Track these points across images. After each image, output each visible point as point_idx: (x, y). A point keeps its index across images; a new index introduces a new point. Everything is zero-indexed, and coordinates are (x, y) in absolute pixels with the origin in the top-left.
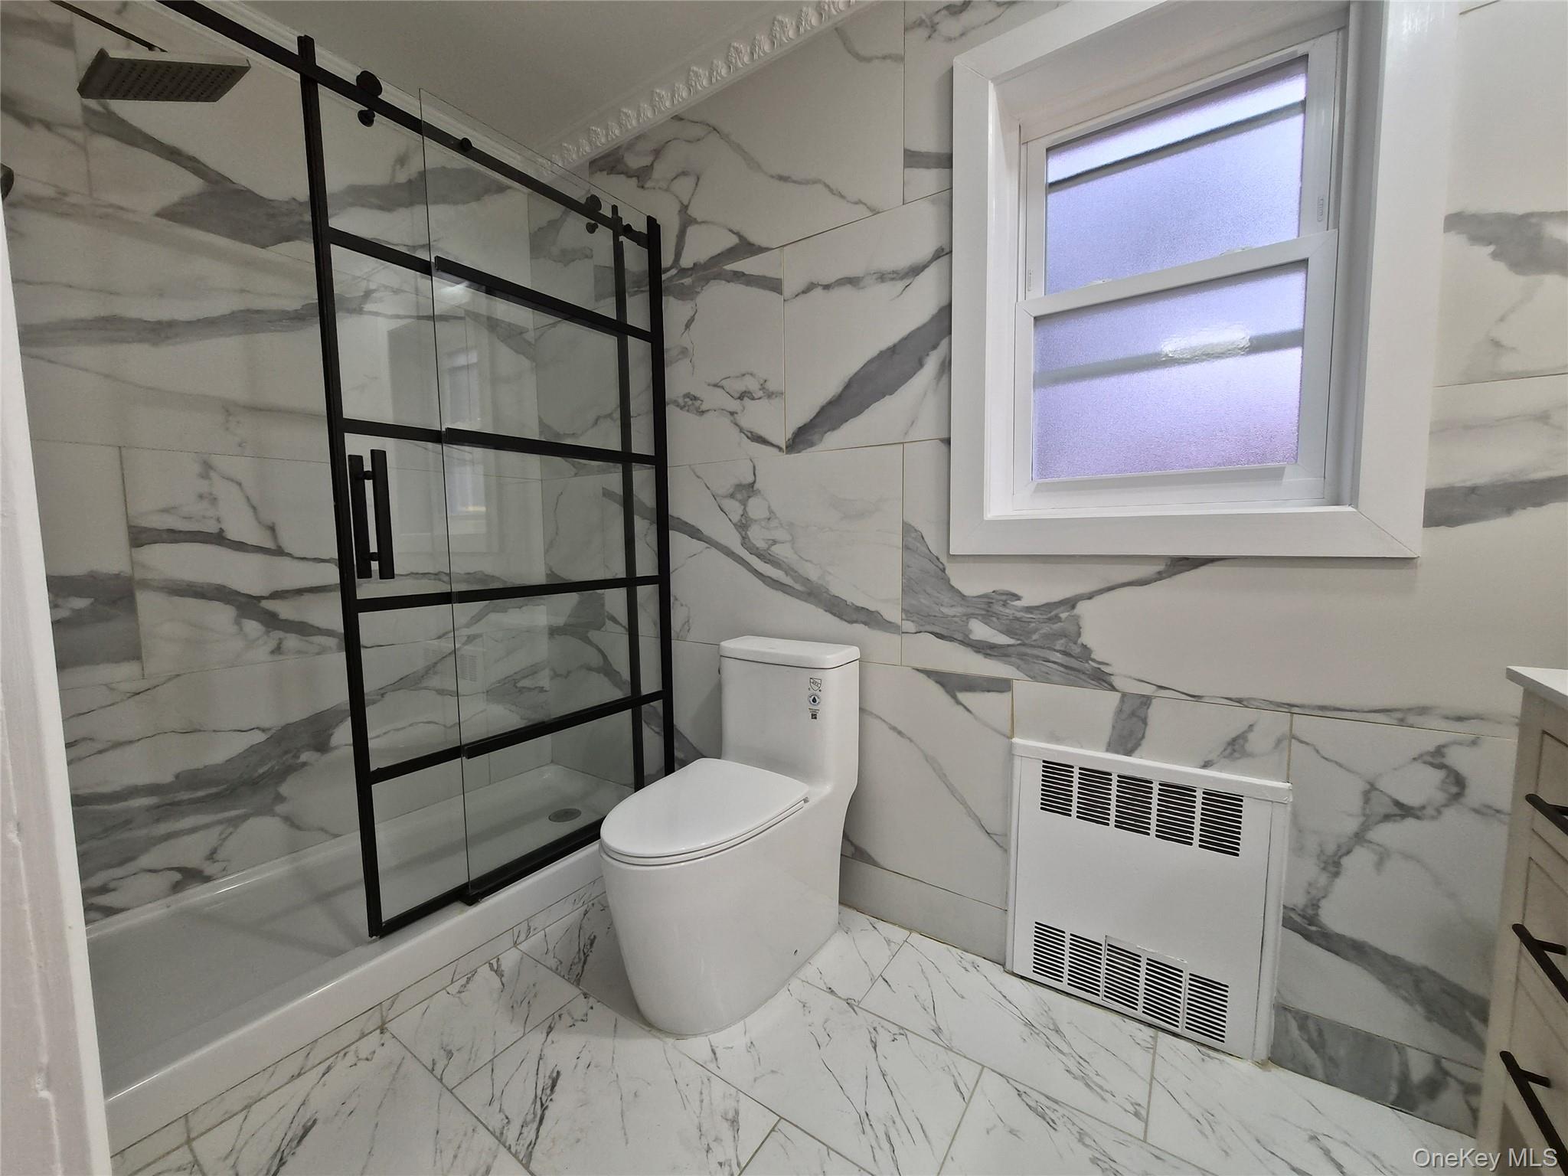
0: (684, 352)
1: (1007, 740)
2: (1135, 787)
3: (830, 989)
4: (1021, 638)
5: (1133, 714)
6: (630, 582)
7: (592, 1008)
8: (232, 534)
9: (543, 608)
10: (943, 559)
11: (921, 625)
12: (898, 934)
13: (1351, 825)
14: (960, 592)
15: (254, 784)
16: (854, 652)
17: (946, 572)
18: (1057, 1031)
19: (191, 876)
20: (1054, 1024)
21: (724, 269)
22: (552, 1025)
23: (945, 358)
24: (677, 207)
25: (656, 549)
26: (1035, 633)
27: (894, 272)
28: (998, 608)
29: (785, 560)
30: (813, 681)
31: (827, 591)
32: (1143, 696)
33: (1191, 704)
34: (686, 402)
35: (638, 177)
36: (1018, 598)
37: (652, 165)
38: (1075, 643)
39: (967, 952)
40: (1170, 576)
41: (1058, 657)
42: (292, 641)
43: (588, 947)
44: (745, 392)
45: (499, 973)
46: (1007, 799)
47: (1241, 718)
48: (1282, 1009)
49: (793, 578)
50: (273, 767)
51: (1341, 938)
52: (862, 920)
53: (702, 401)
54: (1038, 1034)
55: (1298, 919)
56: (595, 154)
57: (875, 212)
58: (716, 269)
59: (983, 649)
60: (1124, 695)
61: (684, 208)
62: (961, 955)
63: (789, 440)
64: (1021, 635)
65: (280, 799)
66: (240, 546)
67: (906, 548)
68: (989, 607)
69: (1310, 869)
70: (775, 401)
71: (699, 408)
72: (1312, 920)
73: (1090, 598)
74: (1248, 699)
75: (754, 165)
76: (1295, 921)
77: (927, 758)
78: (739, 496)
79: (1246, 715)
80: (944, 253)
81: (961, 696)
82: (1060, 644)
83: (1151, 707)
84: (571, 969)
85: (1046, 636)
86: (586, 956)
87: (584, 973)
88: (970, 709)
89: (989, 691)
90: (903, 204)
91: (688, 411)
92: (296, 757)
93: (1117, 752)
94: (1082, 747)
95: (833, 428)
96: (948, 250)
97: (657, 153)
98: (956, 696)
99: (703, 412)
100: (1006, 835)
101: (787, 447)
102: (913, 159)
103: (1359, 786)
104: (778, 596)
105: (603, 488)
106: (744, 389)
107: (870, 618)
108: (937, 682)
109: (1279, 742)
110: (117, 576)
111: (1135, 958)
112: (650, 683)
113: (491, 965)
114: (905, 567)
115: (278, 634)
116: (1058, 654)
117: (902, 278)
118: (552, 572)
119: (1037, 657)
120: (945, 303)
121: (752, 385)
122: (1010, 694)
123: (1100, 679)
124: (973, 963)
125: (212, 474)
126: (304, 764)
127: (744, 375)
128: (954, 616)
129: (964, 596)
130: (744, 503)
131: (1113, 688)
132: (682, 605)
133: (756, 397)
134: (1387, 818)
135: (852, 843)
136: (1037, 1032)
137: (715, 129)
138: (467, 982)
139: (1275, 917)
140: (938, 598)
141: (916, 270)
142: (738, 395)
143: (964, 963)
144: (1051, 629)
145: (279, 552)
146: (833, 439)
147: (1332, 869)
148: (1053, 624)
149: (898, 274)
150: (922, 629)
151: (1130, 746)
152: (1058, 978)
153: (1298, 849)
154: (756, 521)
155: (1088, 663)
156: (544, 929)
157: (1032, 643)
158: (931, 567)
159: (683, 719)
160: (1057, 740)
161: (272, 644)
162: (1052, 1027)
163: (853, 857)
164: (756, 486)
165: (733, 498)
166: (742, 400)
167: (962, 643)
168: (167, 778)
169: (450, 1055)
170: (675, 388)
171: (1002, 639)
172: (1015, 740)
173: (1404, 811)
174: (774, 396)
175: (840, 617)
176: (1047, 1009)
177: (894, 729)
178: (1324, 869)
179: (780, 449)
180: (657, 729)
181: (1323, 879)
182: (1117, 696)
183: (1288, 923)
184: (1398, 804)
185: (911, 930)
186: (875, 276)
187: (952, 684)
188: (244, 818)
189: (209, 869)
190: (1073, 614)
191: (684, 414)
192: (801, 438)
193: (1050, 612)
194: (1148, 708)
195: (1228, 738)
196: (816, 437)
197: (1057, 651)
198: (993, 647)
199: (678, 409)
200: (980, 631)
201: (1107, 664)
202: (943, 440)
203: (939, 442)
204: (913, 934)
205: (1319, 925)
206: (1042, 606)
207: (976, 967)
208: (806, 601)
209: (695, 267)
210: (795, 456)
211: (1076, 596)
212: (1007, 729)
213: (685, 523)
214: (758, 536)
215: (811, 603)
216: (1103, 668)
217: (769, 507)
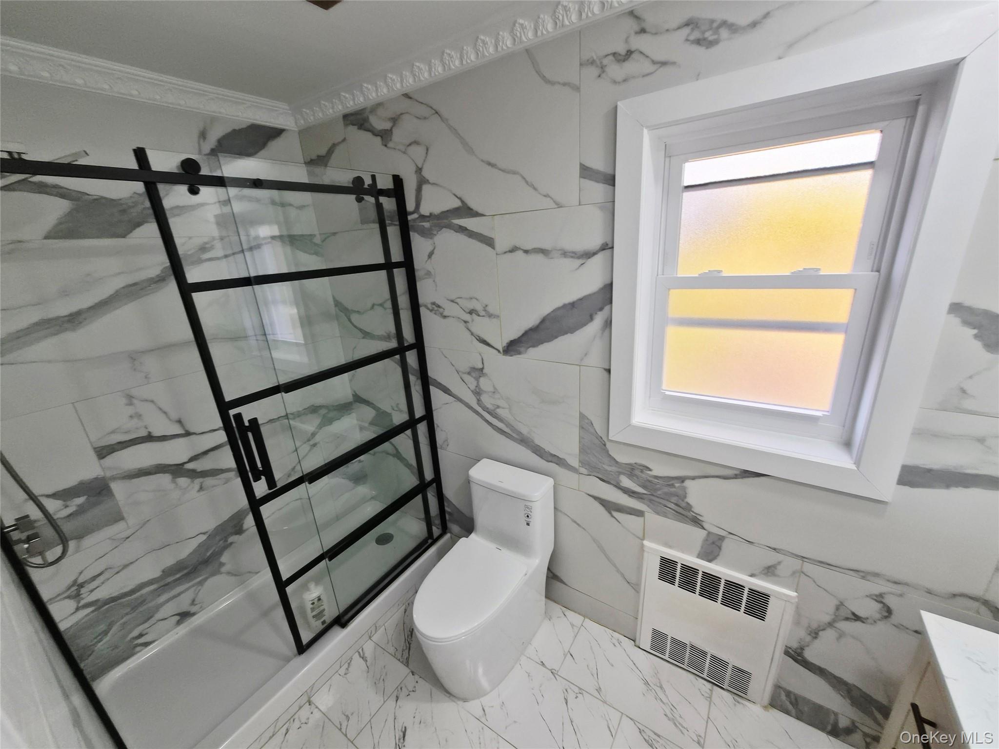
0: (429, 274)
1: (640, 541)
2: (712, 579)
3: (542, 662)
5: (713, 543)
6: (412, 424)
7: (417, 682)
8: (157, 433)
9: (354, 415)
10: (605, 439)
12: (578, 619)
13: (827, 619)
14: (615, 459)
15: (206, 562)
16: (550, 482)
17: (607, 446)
18: (661, 687)
19: (184, 616)
20: (660, 683)
21: (452, 223)
22: (398, 695)
23: (608, 318)
24: (414, 168)
25: (422, 393)
26: (660, 490)
27: (573, 252)
28: (637, 472)
29: (506, 419)
30: (527, 507)
31: (533, 441)
32: (720, 535)
33: (747, 545)
34: (433, 308)
35: (382, 137)
36: (650, 470)
37: (391, 130)
38: (683, 501)
39: (615, 632)
40: (741, 478)
41: (672, 506)
42: (209, 481)
43: (410, 637)
44: (473, 310)
45: (363, 658)
47: (772, 558)
48: (778, 687)
49: (511, 430)
50: (215, 550)
51: (814, 665)
52: (558, 609)
53: (444, 309)
54: (651, 690)
55: (793, 653)
56: (347, 111)
57: (559, 206)
58: (445, 221)
59: (628, 491)
60: (709, 533)
61: (419, 170)
62: (612, 634)
63: (504, 347)
64: (651, 490)
66: (163, 438)
67: (582, 427)
68: (632, 470)
69: (802, 633)
70: (495, 320)
71: (443, 313)
72: (800, 654)
73: (693, 479)
74: (780, 549)
75: (470, 151)
76: (791, 654)
77: (594, 540)
78: (474, 374)
79: (780, 557)
80: (608, 247)
81: (615, 514)
82: (674, 499)
84: (403, 654)
85: (666, 494)
86: (410, 644)
87: (410, 657)
88: (620, 521)
89: (631, 514)
90: (580, 205)
91: (435, 314)
92: (226, 541)
93: (703, 560)
94: (683, 553)
95: (534, 345)
96: (610, 246)
97: (395, 120)
98: (611, 512)
99: (445, 317)
100: (638, 585)
101: (503, 351)
102: (586, 172)
103: (835, 602)
104: (503, 438)
106: (472, 307)
107: (559, 461)
108: (600, 503)
109: (794, 573)
110: (96, 479)
111: (704, 654)
113: (359, 653)
114: (581, 438)
115: (198, 481)
116: (673, 504)
117: (579, 258)
118: (356, 394)
119: (660, 503)
120: (608, 282)
121: (479, 307)
122: (643, 518)
123: (697, 522)
124: (618, 640)
125: (135, 401)
126: (231, 543)
127: (471, 298)
128: (611, 471)
129: (617, 462)
130: (477, 380)
131: (704, 528)
132: (442, 430)
133: (481, 314)
134: (847, 619)
135: (552, 572)
136: (651, 688)
137: (437, 113)
138: (349, 666)
139: (780, 649)
140: (601, 459)
141: (589, 255)
142: (468, 311)
143: (613, 640)
144: (669, 490)
145: (188, 434)
146: (532, 352)
147: (814, 636)
148: (671, 488)
149: (576, 254)
150: (590, 473)
151: (710, 558)
152: (664, 653)
153: (797, 623)
154: (486, 392)
156: (384, 625)
157: (658, 496)
158: (597, 441)
159: (449, 491)
160: (670, 547)
161: (197, 487)
162: (658, 684)
163: (552, 578)
164: (485, 371)
165: (469, 375)
166: (471, 314)
167: (615, 486)
168: (157, 574)
169: (348, 718)
170: (425, 296)
171: (640, 490)
172: (646, 543)
173: (856, 618)
174: (493, 317)
175: (541, 457)
176: (656, 672)
177: (574, 521)
178: (810, 634)
179: (499, 351)
181: (808, 638)
182: (704, 533)
183: (787, 653)
184: (854, 614)
185: (584, 616)
186: (559, 252)
187: (609, 506)
188: (206, 579)
189: (193, 609)
190: (682, 485)
191: (432, 314)
192: (512, 348)
193: (669, 482)
194: (723, 541)
195: (766, 566)
196: (522, 349)
197: (672, 502)
198: (634, 492)
199: (429, 311)
200: (626, 482)
201: (701, 516)
202: (605, 370)
203: (603, 370)
204: (586, 619)
205: (803, 657)
206: (664, 477)
207: (620, 643)
208: (519, 444)
209: (431, 216)
210: (508, 358)
211: (685, 476)
212: (641, 536)
213: (440, 384)
214: (486, 400)
215: (523, 446)
216: (698, 517)
217: (494, 386)
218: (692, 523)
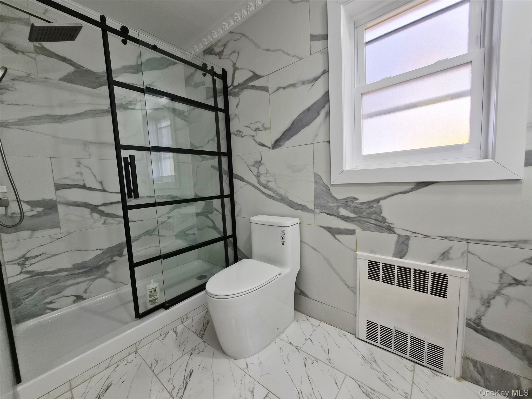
0: (236, 115)
1: (354, 252)
2: (404, 271)
3: (290, 342)
4: (359, 214)
5: (403, 243)
6: (222, 197)
7: (206, 347)
8: (88, 185)
9: (194, 207)
10: (329, 186)
11: (322, 210)
12: (316, 322)
13: (495, 288)
14: (336, 198)
15: (98, 268)
16: (297, 220)
17: (330, 190)
18: (375, 362)
19: (79, 298)
20: (374, 359)
21: (249, 85)
22: (192, 353)
23: (328, 110)
24: (232, 64)
25: (229, 185)
26: (364, 212)
27: (308, 80)
28: (349, 203)
29: (273, 188)
30: (282, 231)
31: (288, 199)
32: (407, 236)
33: (426, 239)
34: (237, 133)
35: (219, 55)
36: (357, 199)
37: (223, 50)
38: (380, 216)
39: (342, 330)
40: (416, 190)
41: (373, 221)
42: (110, 220)
43: (207, 324)
44: (257, 128)
45: (176, 333)
46: (355, 274)
47: (446, 245)
48: (466, 358)
49: (275, 194)
50: (104, 262)
51: (492, 332)
52: (303, 317)
53: (243, 132)
54: (368, 363)
55: (473, 324)
56: (205, 48)
57: (300, 59)
58: (246, 85)
59: (345, 219)
60: (399, 236)
61: (234, 64)
62: (340, 331)
63: (273, 145)
64: (359, 213)
65: (107, 272)
66: (91, 189)
67: (315, 182)
68: (346, 203)
69: (477, 305)
70: (268, 131)
71: (242, 135)
72: (478, 324)
73: (385, 199)
74: (450, 237)
75: (257, 46)
76: (472, 325)
77: (325, 258)
78: (256, 166)
79: (450, 243)
80: (326, 72)
81: (337, 236)
82: (374, 216)
83: (410, 240)
84: (200, 332)
85: (368, 214)
86: (206, 328)
87: (204, 334)
88: (341, 241)
89: (347, 234)
90: (311, 55)
91: (238, 136)
92: (112, 258)
93: (397, 257)
94: (383, 255)
95: (288, 139)
96: (327, 71)
97: (225, 46)
98: (335, 236)
100: (355, 287)
101: (272, 147)
102: (313, 38)
103: (497, 272)
104: (271, 200)
105: (211, 165)
106: (256, 127)
107: (303, 208)
108: (328, 231)
109: (463, 254)
110: (51, 200)
111: (406, 335)
112: (229, 232)
113: (174, 330)
114: (315, 189)
115: (104, 218)
116: (373, 220)
117: (311, 82)
118: (196, 194)
119: (365, 221)
120: (327, 90)
121: (259, 125)
122: (355, 235)
123: (389, 230)
124: (344, 334)
125: (81, 165)
126: (114, 261)
127: (256, 122)
128: (334, 207)
129: (337, 199)
130: (258, 168)
131: (395, 233)
132: (238, 205)
133: (261, 130)
134: (510, 285)
135: (299, 289)
136: (367, 362)
137: (244, 35)
138: (165, 336)
139: (462, 323)
140: (327, 200)
141: (316, 79)
142: (255, 130)
143: (341, 334)
144: (370, 211)
145: (104, 190)
146: (288, 143)
147: (486, 304)
148: (371, 209)
151: (402, 255)
152: (376, 341)
153: (472, 296)
154: (262, 174)
155: (385, 223)
156: (192, 317)
157: (363, 216)
158: (324, 189)
159: (240, 244)
160: (373, 252)
161: (103, 221)
162: (373, 360)
163: (300, 294)
164: (262, 162)
165: (254, 166)
166: (256, 131)
167: (337, 216)
168: (69, 266)
169: (157, 362)
170: (233, 129)
171: (352, 215)
172: (358, 252)
173: (517, 282)
174: (267, 129)
175: (292, 208)
176: (371, 353)
177: (313, 248)
178: (483, 304)
179: (270, 148)
180: (232, 248)
181: (483, 308)
182: (396, 236)
183: (468, 325)
184: (515, 279)
185: (321, 321)
186: (301, 83)
187: (334, 232)
188: (96, 279)
189: (85, 296)
190: (378, 205)
191: (237, 137)
192: (277, 144)
193: (370, 204)
194: (409, 241)
195: (442, 252)
196: (282, 143)
197: (373, 219)
198: (348, 218)
199: (235, 136)
200: (343, 212)
202: (327, 142)
203: (326, 142)
204: (322, 322)
205: (481, 326)
206: (367, 202)
207: (345, 336)
208: (280, 202)
209: (239, 85)
210: (275, 150)
211: (379, 198)
212: (354, 249)
213: (239, 176)
214: (263, 179)
215: (282, 203)
216: (391, 225)
217: (267, 169)
218: (387, 231)
